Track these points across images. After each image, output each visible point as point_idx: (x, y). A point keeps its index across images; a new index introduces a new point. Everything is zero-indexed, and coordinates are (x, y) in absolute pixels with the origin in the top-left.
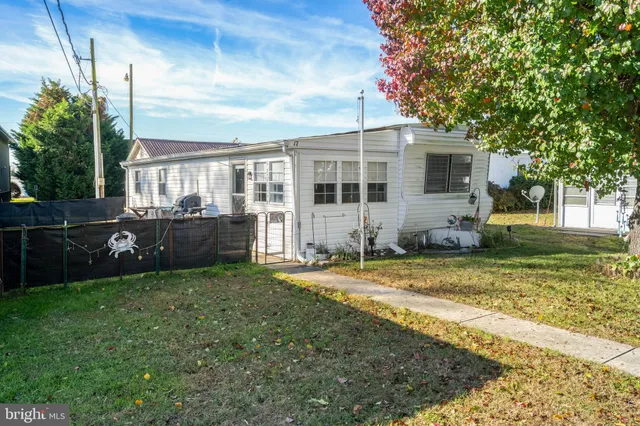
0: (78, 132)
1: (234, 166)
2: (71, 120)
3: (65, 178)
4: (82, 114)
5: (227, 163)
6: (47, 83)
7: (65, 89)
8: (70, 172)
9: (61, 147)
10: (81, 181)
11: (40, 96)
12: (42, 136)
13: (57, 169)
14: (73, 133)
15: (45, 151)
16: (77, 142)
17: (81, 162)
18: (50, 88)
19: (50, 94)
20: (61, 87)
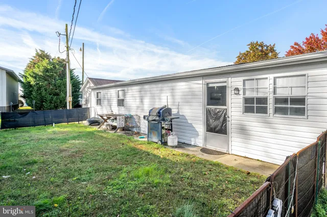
0: (55, 75)
1: (208, 84)
2: (51, 69)
3: (49, 97)
4: (57, 66)
5: (201, 82)
6: (39, 51)
7: (48, 54)
8: (51, 95)
9: (46, 82)
10: (57, 99)
11: (35, 57)
12: (35, 76)
13: (44, 93)
14: (52, 75)
15: (37, 84)
16: (55, 80)
17: (56, 89)
18: (40, 53)
19: (40, 56)
20: (46, 53)
